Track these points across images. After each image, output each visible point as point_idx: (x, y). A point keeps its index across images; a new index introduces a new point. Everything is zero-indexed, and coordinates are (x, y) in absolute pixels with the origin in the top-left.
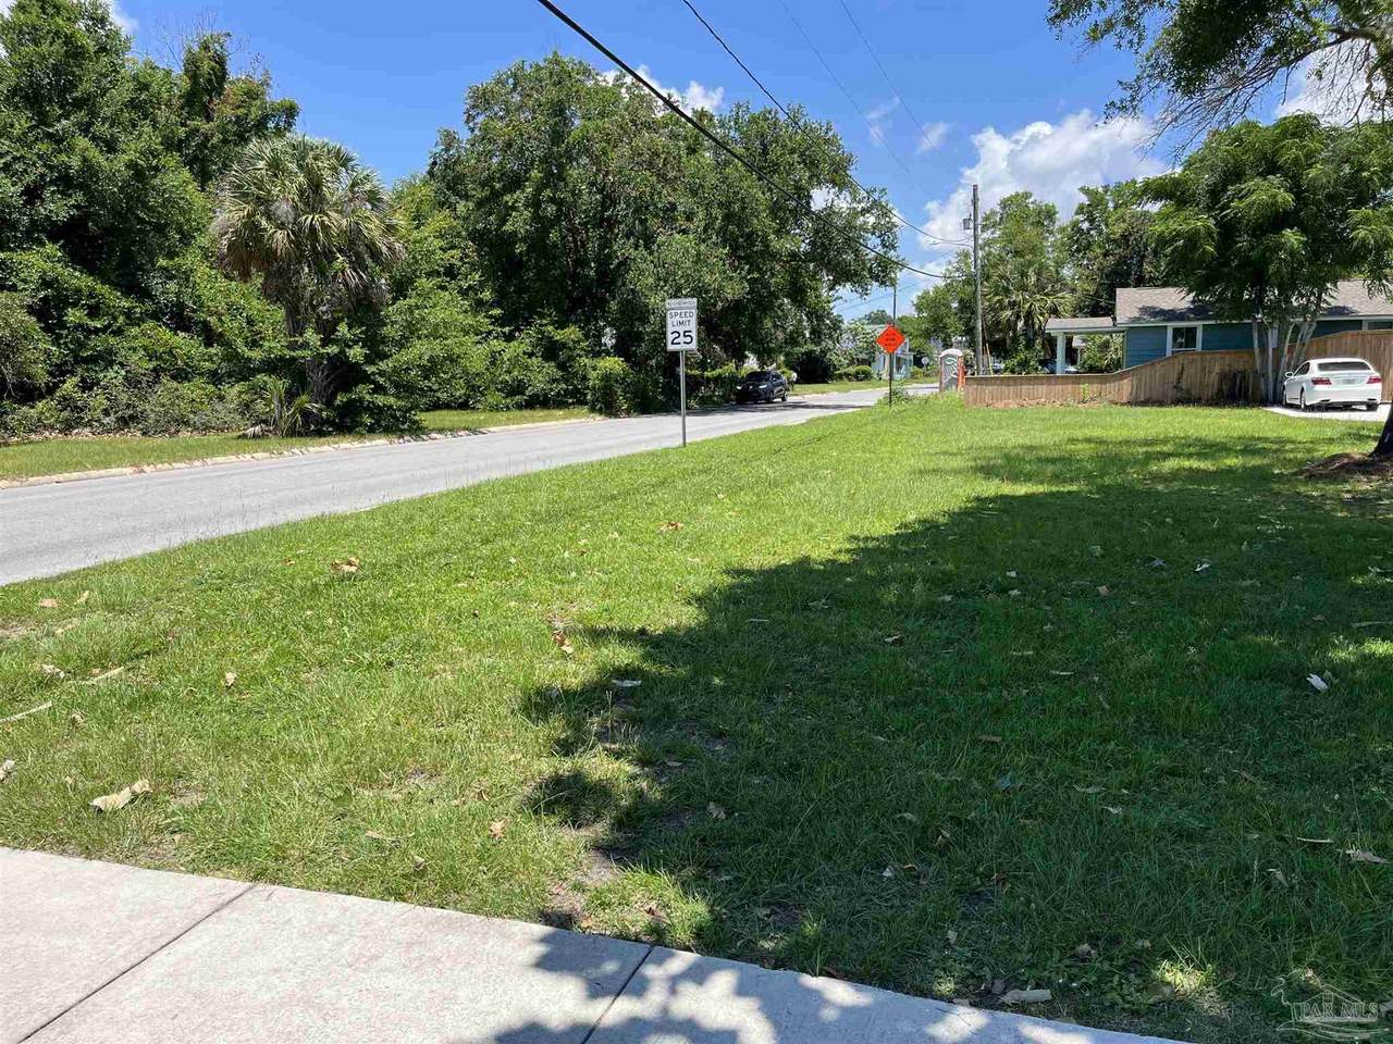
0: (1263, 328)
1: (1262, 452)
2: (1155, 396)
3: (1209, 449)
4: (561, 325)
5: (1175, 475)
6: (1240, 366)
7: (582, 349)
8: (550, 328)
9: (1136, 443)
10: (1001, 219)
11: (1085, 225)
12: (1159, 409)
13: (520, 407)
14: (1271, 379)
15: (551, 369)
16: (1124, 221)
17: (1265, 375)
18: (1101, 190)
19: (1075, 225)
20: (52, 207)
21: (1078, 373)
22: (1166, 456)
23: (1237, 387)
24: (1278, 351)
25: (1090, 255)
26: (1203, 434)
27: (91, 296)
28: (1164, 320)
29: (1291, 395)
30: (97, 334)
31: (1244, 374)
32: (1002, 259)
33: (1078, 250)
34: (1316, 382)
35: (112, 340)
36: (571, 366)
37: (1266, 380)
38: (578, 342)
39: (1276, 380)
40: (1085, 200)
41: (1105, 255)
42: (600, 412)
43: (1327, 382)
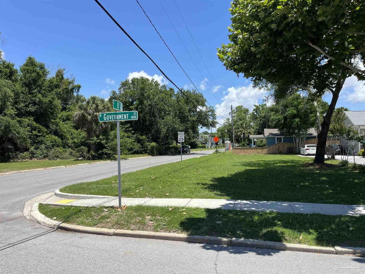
0: (295, 138)
1: (294, 163)
2: (274, 152)
3: (284, 162)
4: (142, 135)
5: (279, 166)
6: (291, 146)
7: (146, 141)
8: (139, 136)
9: (271, 161)
10: (236, 111)
11: (255, 113)
12: (275, 155)
13: (132, 154)
14: (298, 149)
15: (139, 145)
16: (264, 113)
17: (296, 148)
18: (258, 106)
19: (253, 113)
20: (31, 108)
21: (256, 147)
22: (277, 163)
23: (291, 151)
24: (299, 143)
25: (257, 120)
26: (284, 160)
27: (39, 128)
28: (275, 136)
29: (302, 152)
30: (40, 137)
31: (292, 148)
32: (237, 121)
33: (254, 119)
34: (307, 149)
35: (43, 138)
36: (144, 145)
37: (297, 149)
38: (145, 139)
39: (299, 149)
40: (255, 108)
41: (261, 120)
42: (151, 155)
43: (309, 150)
